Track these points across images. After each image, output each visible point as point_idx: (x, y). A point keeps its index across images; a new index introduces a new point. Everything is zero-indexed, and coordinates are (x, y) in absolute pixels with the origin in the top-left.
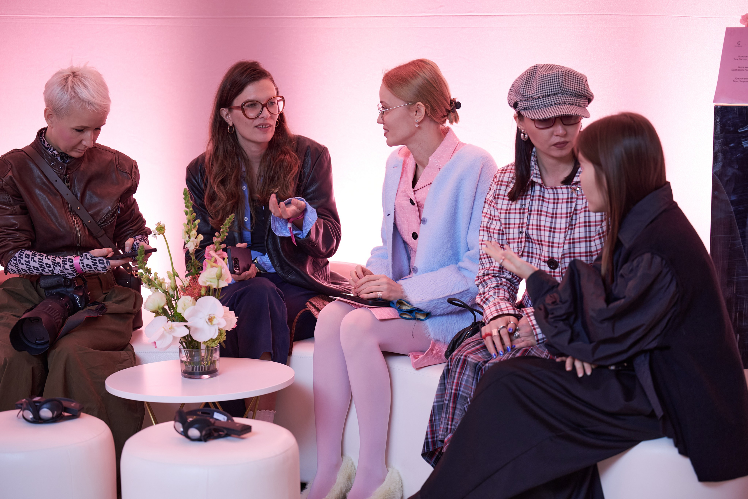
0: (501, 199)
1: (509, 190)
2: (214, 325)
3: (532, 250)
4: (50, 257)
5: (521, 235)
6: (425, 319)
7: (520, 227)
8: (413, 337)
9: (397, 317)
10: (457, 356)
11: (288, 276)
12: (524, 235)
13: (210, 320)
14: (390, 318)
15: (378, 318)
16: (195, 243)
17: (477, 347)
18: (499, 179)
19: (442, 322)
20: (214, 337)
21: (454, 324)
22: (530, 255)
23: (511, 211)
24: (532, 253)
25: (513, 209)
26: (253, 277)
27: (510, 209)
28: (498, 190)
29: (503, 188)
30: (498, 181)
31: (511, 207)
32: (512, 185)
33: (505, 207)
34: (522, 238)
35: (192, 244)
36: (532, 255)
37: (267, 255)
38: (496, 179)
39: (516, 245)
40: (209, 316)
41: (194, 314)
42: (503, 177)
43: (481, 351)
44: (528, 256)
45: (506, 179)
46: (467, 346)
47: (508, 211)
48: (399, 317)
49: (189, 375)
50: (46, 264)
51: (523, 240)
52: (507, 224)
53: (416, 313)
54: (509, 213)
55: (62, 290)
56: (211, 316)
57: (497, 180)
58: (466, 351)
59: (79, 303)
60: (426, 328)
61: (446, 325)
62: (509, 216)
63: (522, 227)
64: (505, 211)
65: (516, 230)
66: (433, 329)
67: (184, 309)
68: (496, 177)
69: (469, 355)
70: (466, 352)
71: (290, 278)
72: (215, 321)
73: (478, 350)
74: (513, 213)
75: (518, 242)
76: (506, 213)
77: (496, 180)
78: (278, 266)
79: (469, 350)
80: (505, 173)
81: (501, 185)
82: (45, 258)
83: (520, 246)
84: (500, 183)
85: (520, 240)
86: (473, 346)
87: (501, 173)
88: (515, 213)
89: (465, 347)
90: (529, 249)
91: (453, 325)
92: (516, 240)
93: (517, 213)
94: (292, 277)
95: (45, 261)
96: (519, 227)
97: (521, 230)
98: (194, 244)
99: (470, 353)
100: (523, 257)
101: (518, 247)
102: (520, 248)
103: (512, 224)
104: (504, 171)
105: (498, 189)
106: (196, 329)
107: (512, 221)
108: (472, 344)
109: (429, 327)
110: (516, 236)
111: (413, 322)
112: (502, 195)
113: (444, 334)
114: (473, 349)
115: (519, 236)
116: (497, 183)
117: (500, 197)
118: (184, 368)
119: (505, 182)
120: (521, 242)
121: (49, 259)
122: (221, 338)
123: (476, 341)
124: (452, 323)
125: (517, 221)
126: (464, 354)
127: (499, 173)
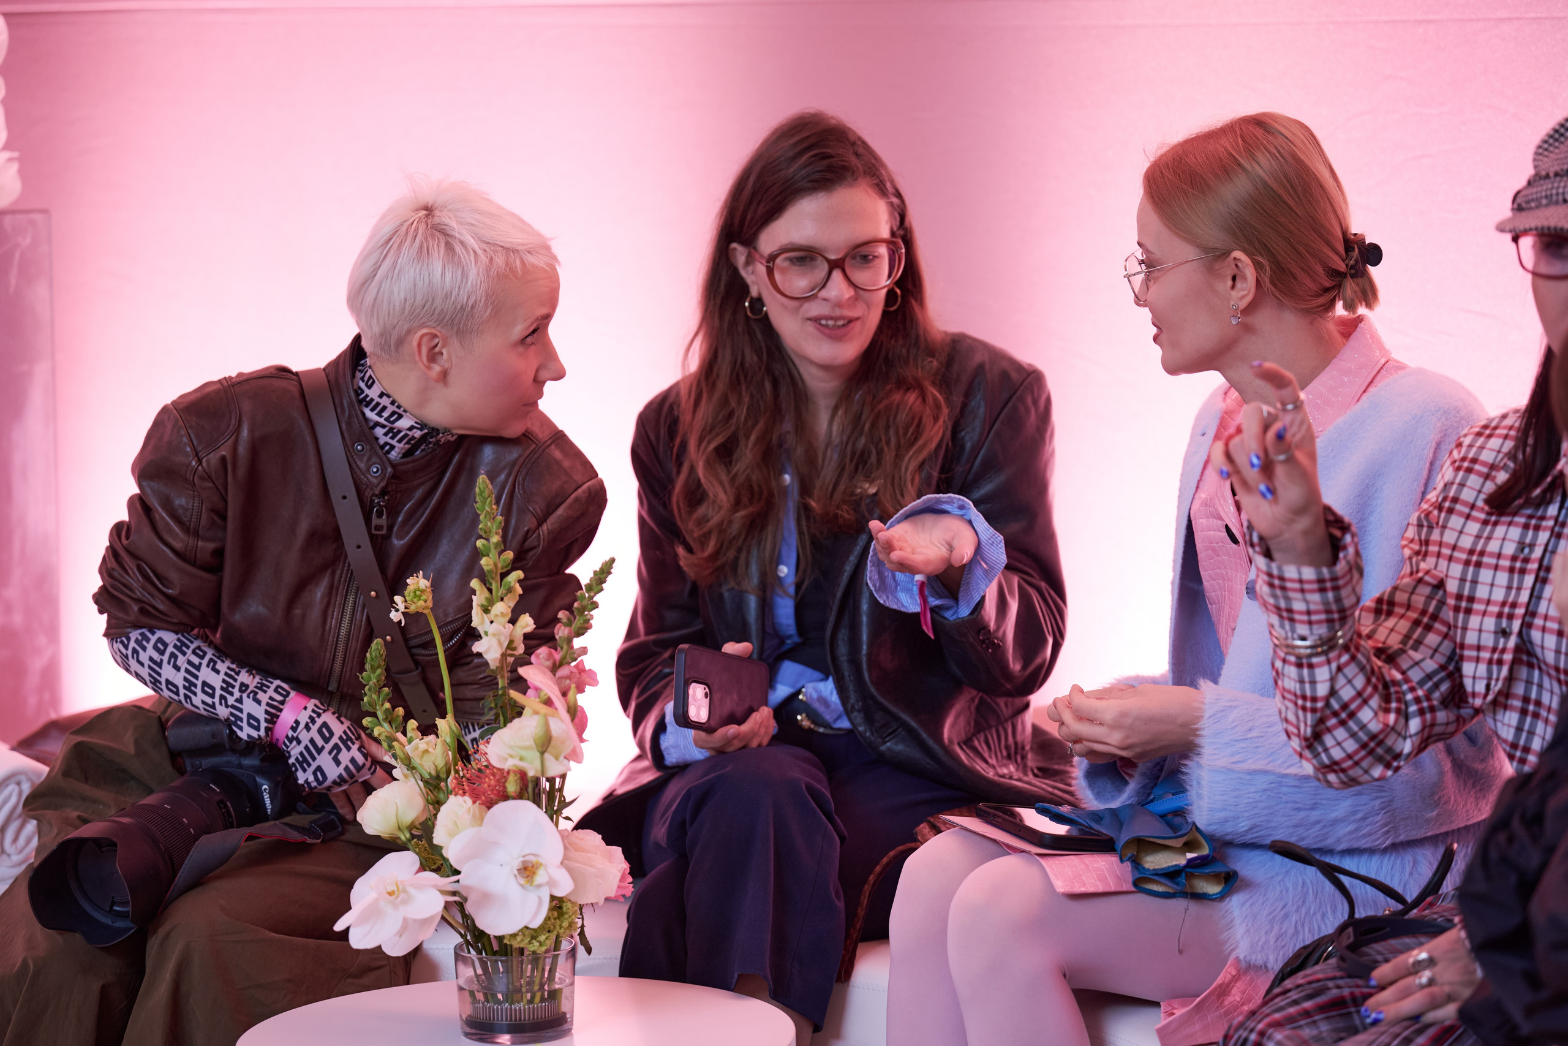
0: (1460, 514)
1: (1489, 487)
2: (539, 886)
3: (1539, 693)
4: (222, 667)
5: (1502, 641)
6: (1222, 897)
7: (1505, 616)
8: (1180, 952)
9: (1124, 889)
10: (1241, 1032)
11: (885, 743)
12: (1512, 642)
13: (527, 870)
14: (1101, 889)
15: (1060, 886)
16: (502, 639)
17: (1307, 1005)
18: (1468, 451)
19: (1284, 907)
20: (535, 924)
21: (1323, 916)
22: (1531, 708)
23: (1486, 560)
24: (1538, 703)
25: (1491, 555)
26: (754, 744)
27: (1482, 553)
28: (1455, 487)
29: (1474, 481)
30: (1463, 459)
31: (1486, 544)
32: (1502, 477)
33: (1466, 542)
34: (1503, 651)
35: (494, 642)
36: (1537, 709)
37: (831, 679)
38: (1459, 453)
39: (1482, 668)
40: (522, 859)
41: (480, 850)
42: (1482, 448)
43: (1317, 1018)
44: (1524, 712)
45: (1487, 456)
46: (1277, 1000)
47: (1474, 558)
48: (1133, 889)
49: (478, 1032)
50: (205, 684)
51: (1508, 657)
52: (1465, 599)
53: (1190, 876)
54: (1478, 565)
55: (228, 762)
56: (526, 858)
57: (1462, 455)
58: (1267, 1015)
59: (268, 801)
60: (1230, 925)
61: (1294, 918)
62: (1476, 574)
63: (1511, 617)
64: (1464, 556)
65: (1490, 623)
66: (1248, 931)
67: (452, 835)
68: (1459, 445)
69: (1271, 1031)
70: (1267, 1020)
71: (889, 749)
72: (541, 877)
73: (1306, 1014)
74: (1488, 566)
75: (1490, 662)
76: (1467, 563)
77: (1456, 455)
78: (859, 711)
79: (1277, 1016)
80: (1490, 436)
81: (1469, 470)
82: (208, 666)
83: (1495, 676)
84: (1466, 464)
85: (1496, 656)
86: (1295, 1002)
87: (1479, 434)
88: (1496, 568)
89: (1271, 1004)
90: (1528, 690)
91: (1319, 918)
92: (1485, 655)
93: (1503, 569)
94: (893, 746)
95: (205, 674)
96: (1500, 615)
97: (1504, 623)
98: (500, 644)
99: (1278, 1025)
100: (1508, 713)
101: (1489, 679)
102: (1493, 683)
103: (1480, 601)
104: (1488, 432)
105: (1458, 480)
106: (486, 898)
107: (1482, 592)
108: (1294, 995)
109: (1237, 921)
110: (1488, 640)
111: (1179, 905)
112: (1465, 503)
113: (1283, 947)
114: (1292, 1010)
115: (1496, 641)
116: (1457, 464)
117: (1458, 507)
118: (468, 1011)
119: (1484, 464)
120: (1500, 662)
121: (218, 672)
122: (561, 927)
123: (1310, 983)
124: (1315, 913)
125: (1499, 595)
126: (1260, 1026)
127: (1471, 434)
